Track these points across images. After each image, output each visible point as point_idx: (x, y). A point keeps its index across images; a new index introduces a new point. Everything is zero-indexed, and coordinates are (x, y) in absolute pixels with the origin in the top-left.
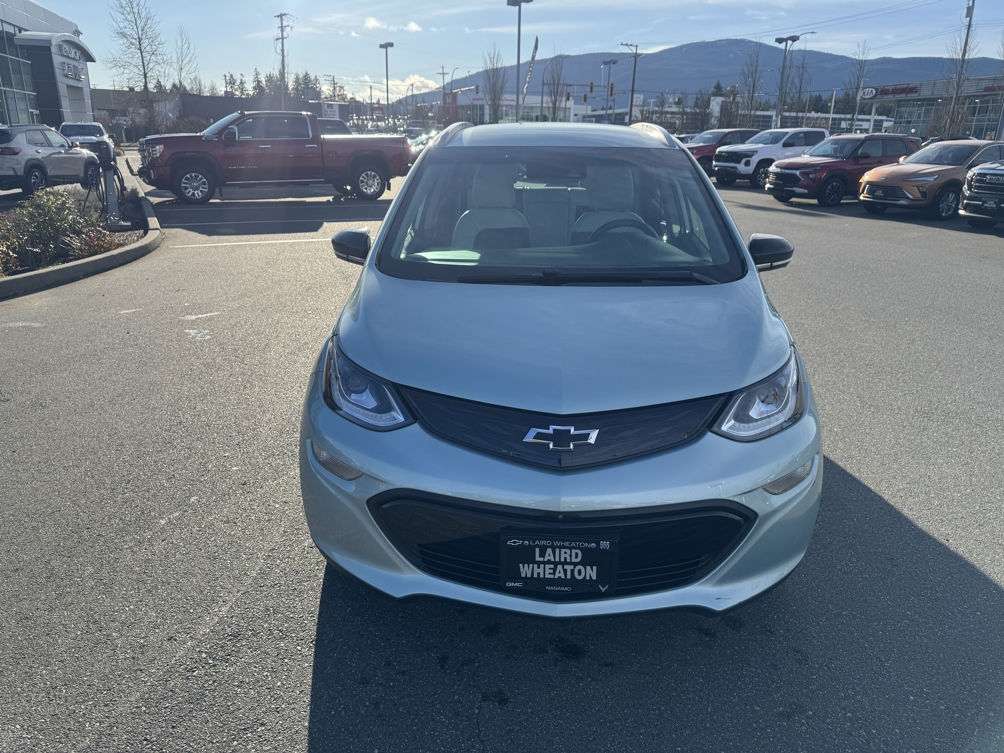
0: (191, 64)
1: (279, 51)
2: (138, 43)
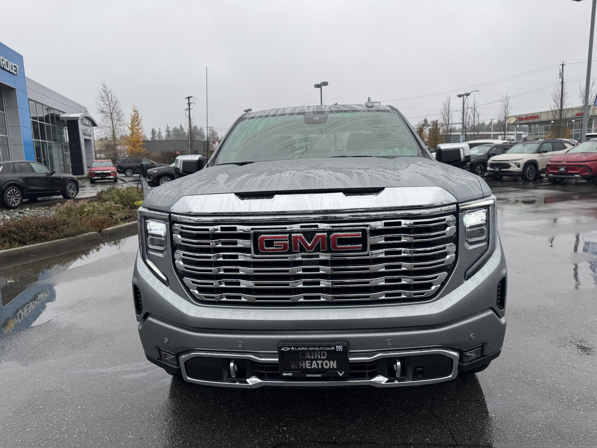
2: (110, 115)
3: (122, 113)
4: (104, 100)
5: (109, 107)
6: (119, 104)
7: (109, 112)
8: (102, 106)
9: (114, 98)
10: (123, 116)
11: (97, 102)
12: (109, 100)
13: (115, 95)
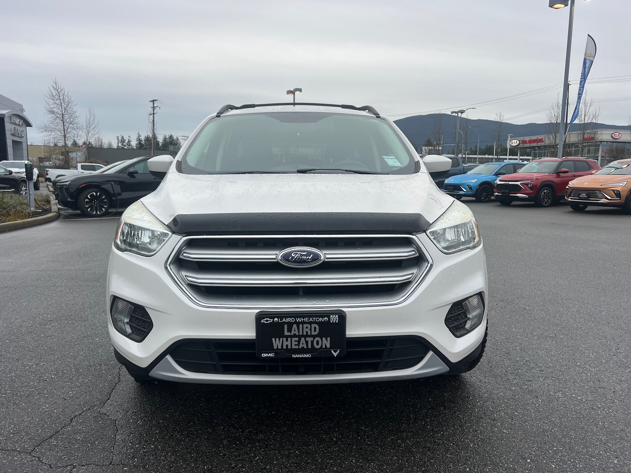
0: (95, 129)
1: (151, 121)
2: (62, 117)
3: (75, 115)
4: (55, 99)
5: (60, 107)
6: (73, 104)
7: (60, 113)
8: (52, 106)
9: (67, 97)
10: (76, 119)
11: (46, 101)
12: (60, 100)
13: (67, 95)
